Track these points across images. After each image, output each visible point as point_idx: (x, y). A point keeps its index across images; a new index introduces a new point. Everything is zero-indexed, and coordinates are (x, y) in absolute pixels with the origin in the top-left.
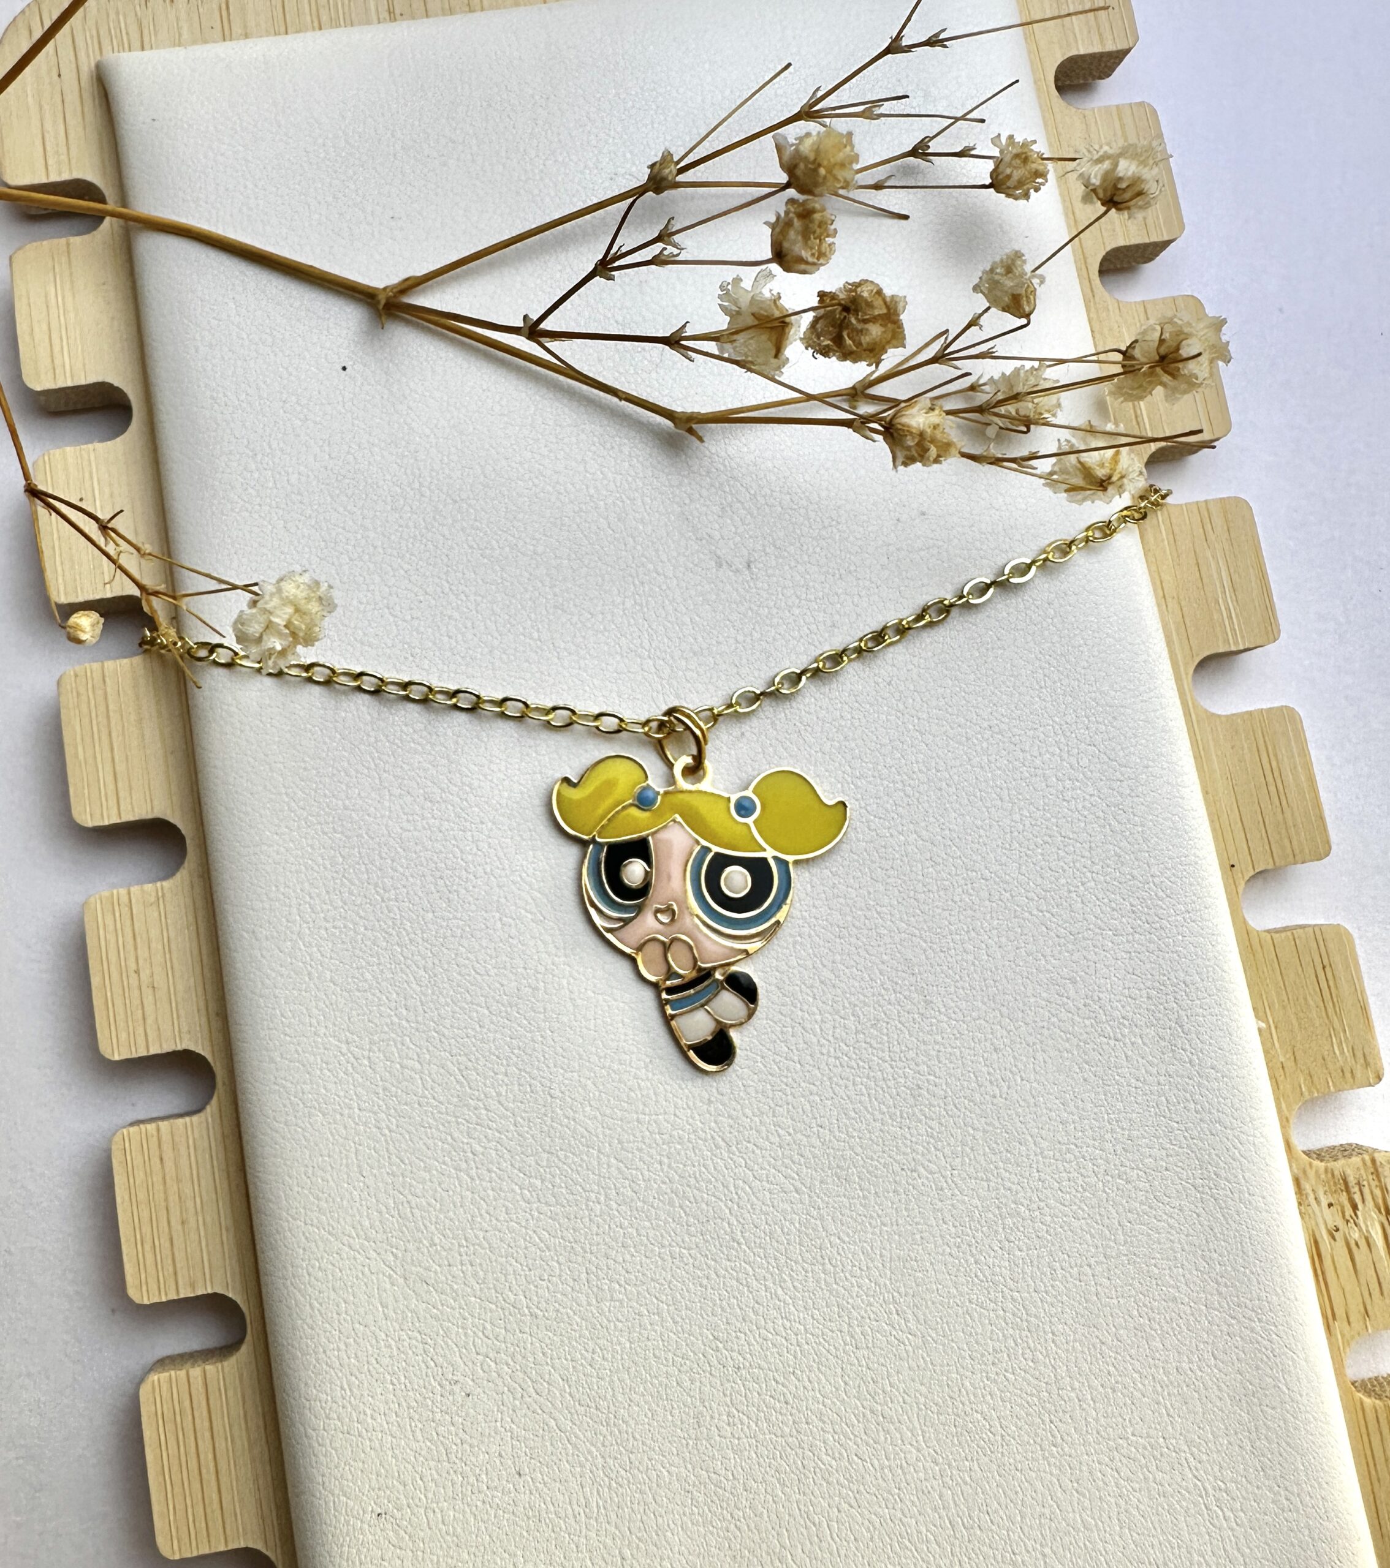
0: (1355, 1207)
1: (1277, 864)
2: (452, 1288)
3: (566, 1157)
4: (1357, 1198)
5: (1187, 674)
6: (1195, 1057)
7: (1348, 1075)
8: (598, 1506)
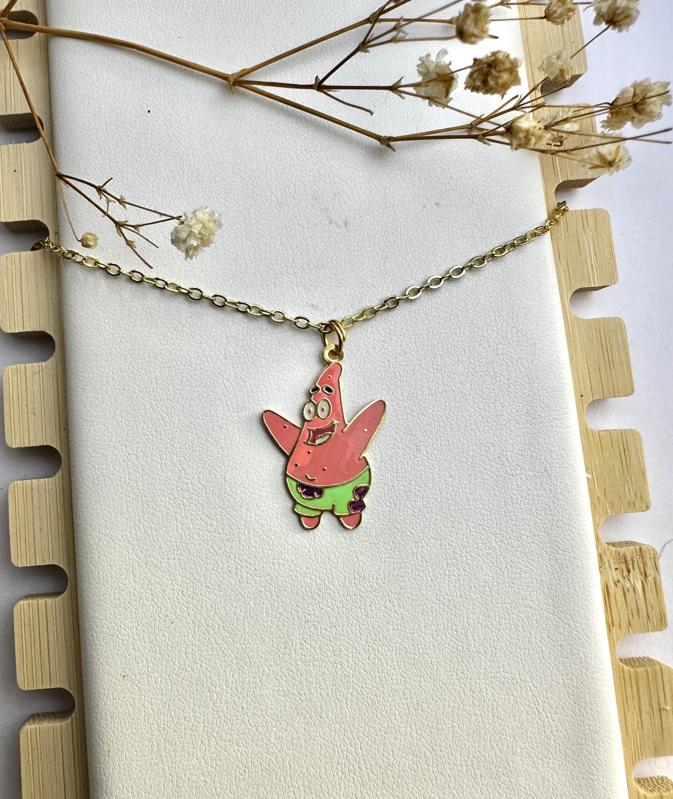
0: (629, 571)
1: (605, 397)
2: (169, 571)
3: (230, 511)
4: (631, 567)
5: (567, 297)
6: (552, 488)
7: (632, 505)
8: (232, 683)
